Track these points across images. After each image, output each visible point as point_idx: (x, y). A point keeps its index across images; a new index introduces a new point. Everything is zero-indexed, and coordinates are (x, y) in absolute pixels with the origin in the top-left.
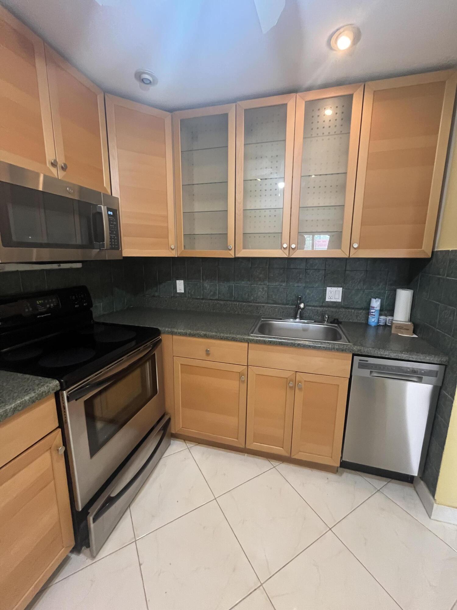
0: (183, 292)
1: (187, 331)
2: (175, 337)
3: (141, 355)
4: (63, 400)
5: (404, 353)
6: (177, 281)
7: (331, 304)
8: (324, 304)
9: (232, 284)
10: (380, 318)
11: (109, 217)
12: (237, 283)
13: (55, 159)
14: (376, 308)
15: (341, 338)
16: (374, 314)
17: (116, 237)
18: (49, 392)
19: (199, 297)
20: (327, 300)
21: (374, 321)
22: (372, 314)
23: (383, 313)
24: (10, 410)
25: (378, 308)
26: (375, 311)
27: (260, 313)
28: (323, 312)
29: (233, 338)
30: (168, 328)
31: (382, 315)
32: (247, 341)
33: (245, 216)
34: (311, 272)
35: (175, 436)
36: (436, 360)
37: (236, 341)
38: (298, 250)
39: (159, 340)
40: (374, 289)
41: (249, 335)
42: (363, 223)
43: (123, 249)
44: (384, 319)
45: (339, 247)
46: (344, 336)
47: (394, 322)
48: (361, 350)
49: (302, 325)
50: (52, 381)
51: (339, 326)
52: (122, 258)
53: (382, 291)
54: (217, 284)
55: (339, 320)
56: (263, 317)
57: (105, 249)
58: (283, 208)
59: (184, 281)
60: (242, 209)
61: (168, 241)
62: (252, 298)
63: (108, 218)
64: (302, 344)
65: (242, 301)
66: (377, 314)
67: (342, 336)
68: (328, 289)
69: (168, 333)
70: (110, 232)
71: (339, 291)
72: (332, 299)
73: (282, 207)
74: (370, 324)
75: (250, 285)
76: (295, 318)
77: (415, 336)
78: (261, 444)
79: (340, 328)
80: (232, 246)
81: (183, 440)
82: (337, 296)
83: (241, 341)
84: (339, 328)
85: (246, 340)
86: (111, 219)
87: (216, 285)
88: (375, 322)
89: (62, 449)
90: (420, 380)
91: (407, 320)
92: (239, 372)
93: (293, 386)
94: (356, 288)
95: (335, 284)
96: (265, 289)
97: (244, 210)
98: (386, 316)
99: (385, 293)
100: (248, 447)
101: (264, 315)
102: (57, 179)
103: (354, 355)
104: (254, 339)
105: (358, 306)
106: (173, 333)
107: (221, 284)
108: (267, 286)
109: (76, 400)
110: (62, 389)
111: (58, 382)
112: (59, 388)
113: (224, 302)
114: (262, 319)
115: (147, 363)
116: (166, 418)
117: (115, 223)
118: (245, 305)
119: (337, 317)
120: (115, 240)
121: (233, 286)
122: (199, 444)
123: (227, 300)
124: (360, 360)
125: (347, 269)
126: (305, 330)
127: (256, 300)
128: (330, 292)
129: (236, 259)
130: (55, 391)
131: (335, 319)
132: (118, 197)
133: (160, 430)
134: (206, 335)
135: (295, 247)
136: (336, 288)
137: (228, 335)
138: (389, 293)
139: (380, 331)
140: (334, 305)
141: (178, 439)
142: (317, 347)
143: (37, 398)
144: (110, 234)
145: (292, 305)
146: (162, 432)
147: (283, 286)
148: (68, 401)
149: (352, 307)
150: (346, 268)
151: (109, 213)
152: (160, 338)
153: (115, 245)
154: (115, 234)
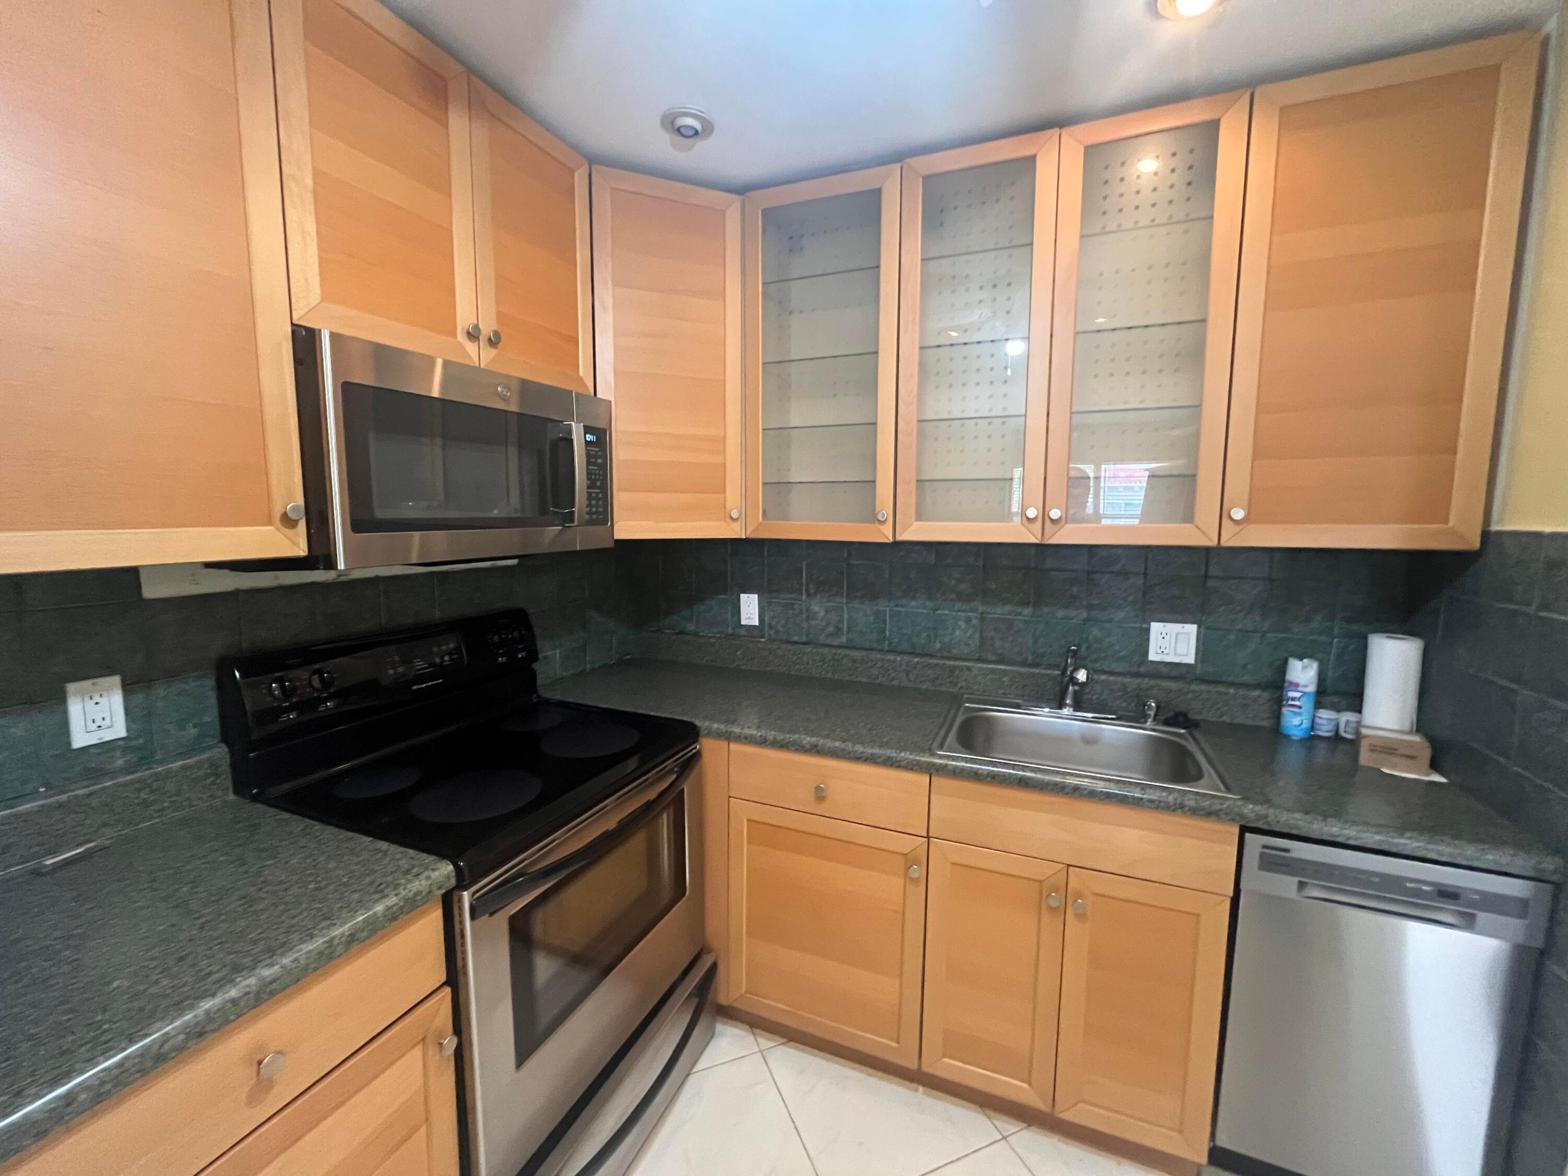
0: (757, 624)
1: (766, 733)
2: (734, 746)
3: (652, 794)
4: (461, 915)
5: (1408, 835)
6: (742, 596)
7: (1164, 670)
8: (1142, 669)
9: (884, 606)
10: (1318, 715)
11: (588, 448)
12: (897, 606)
13: (476, 322)
14: (1305, 686)
15: (1199, 776)
16: (1297, 703)
17: (600, 495)
18: (430, 892)
19: (796, 638)
20: (1153, 656)
21: (1301, 724)
22: (1290, 702)
23: (1327, 700)
24: (340, 939)
25: (1312, 688)
26: (1301, 697)
27: (959, 685)
28: (1141, 690)
29: (889, 758)
30: (719, 721)
31: (1323, 708)
32: (927, 768)
33: (921, 436)
34: (1104, 581)
35: (729, 1013)
36: (1522, 862)
37: (899, 767)
38: (1068, 526)
39: (695, 754)
40: (1296, 630)
41: (933, 755)
42: (1257, 453)
43: (615, 521)
44: (1329, 719)
45: (1189, 517)
46: (1209, 768)
47: (1364, 731)
48: (1266, 816)
49: (1080, 726)
50: (439, 865)
51: (1191, 734)
52: (611, 545)
53: (1323, 638)
54: (845, 606)
55: (1190, 716)
56: (967, 698)
57: (575, 524)
58: (1025, 415)
59: (759, 597)
60: (915, 420)
61: (725, 500)
62: (938, 645)
63: (586, 449)
64: (1086, 789)
65: (910, 653)
66: (1307, 705)
67: (1204, 769)
68: (1156, 627)
69: (720, 735)
70: (589, 482)
71: (1188, 634)
72: (1167, 654)
73: (1024, 413)
74: (1286, 731)
75: (932, 612)
76: (1061, 706)
77: (1438, 778)
78: (965, 1063)
79: (1194, 738)
80: (885, 511)
81: (748, 1027)
82: (1182, 649)
83: (911, 767)
84: (1191, 740)
85: (924, 766)
86: (591, 452)
87: (842, 608)
88: (1304, 726)
89: (450, 1043)
90: (1468, 923)
91: (1407, 727)
92: (906, 852)
93: (1058, 908)
94: (1239, 627)
95: (1175, 614)
96: (974, 621)
97: (919, 421)
98: (1338, 710)
99: (1331, 644)
100: (926, 1068)
101: (970, 691)
102: (477, 370)
103: (1244, 830)
104: (946, 766)
105: (1246, 678)
106: (729, 737)
107: (857, 606)
108: (979, 616)
109: (492, 914)
110: (462, 884)
111: (451, 867)
112: (453, 882)
113: (864, 653)
114: (967, 705)
115: (663, 814)
116: (707, 962)
117: (599, 461)
118: (918, 663)
119: (1182, 708)
120: (597, 502)
121: (886, 611)
122: (791, 1043)
123: (872, 649)
124: (1265, 847)
125: (1210, 574)
126: (1090, 741)
127: (949, 652)
128: (1160, 637)
129: (897, 545)
130: (443, 891)
131: (1177, 715)
132: (609, 399)
133: (690, 995)
134: (816, 746)
135: (1060, 518)
136: (1180, 625)
137: (876, 751)
138: (1342, 645)
139: (1321, 753)
140: (1174, 674)
141: (734, 1023)
142: (1130, 800)
143: (401, 908)
144: (588, 487)
145: (1050, 667)
146: (695, 1001)
147: (1024, 616)
148: (473, 917)
149: (1230, 679)
150: (1206, 571)
151: (588, 438)
152: (696, 747)
153: (598, 513)
154: (598, 488)
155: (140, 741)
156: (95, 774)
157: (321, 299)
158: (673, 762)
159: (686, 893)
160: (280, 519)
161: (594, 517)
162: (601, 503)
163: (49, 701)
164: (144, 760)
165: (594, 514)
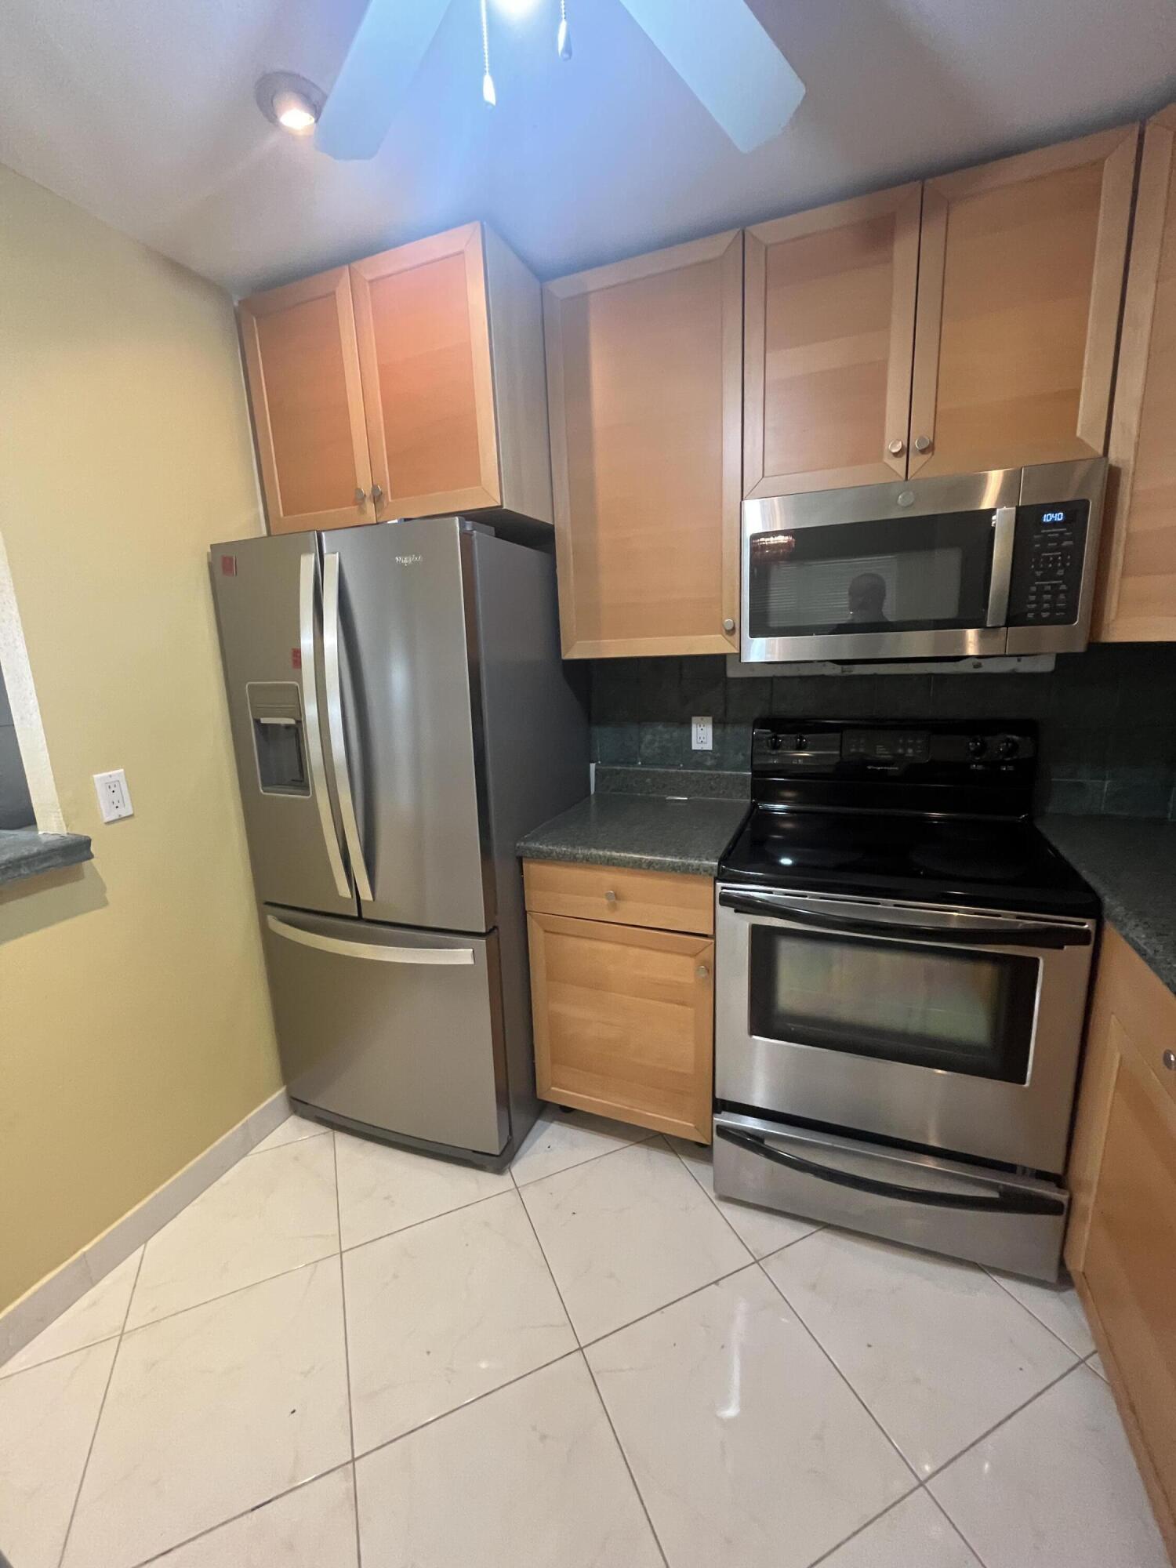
86: (1052, 535)
109: (736, 911)
117: (1067, 544)
120: (1055, 597)
148: (721, 903)
151: (1048, 518)
152: (1084, 924)
153: (1053, 610)
154: (1060, 578)
155: (718, 755)
156: (699, 765)
157: (763, 476)
158: (1019, 917)
159: (1024, 1083)
160: (724, 631)
161: (1045, 615)
162: (1062, 596)
163: (687, 724)
164: (719, 766)
165: (1046, 611)
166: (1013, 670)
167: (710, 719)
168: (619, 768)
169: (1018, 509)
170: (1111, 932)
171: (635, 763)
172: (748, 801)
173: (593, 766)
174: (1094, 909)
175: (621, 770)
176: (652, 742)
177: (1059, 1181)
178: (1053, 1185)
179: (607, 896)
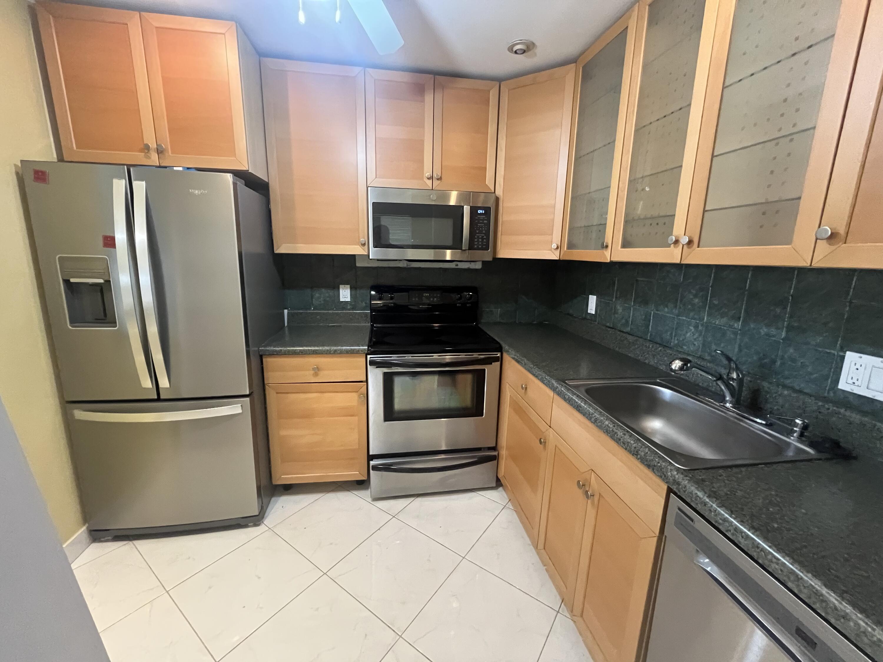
0: (594, 313)
6: (590, 296)
7: (852, 401)
8: (830, 396)
12: (657, 310)
13: (431, 172)
17: (485, 237)
19: (608, 324)
20: (843, 386)
29: (542, 378)
37: (544, 384)
57: (464, 249)
59: (597, 297)
61: (552, 239)
62: (676, 342)
65: (660, 344)
68: (851, 357)
70: (477, 231)
75: (676, 317)
82: (876, 384)
83: (547, 385)
86: (481, 218)
87: (631, 308)
96: (701, 328)
103: (670, 490)
107: (638, 308)
108: (704, 324)
109: (377, 367)
111: (367, 348)
112: (366, 351)
113: (635, 339)
117: (485, 222)
121: (651, 313)
123: (638, 337)
128: (854, 368)
136: (878, 359)
137: (539, 373)
140: (866, 408)
144: (475, 233)
147: (735, 328)
151: (480, 211)
152: (497, 354)
153: (482, 245)
154: (484, 234)
155: (353, 303)
156: (343, 309)
157: (376, 177)
158: (479, 355)
159: (483, 416)
160: (360, 244)
161: (480, 247)
162: (485, 240)
163: (337, 288)
164: (354, 308)
165: (480, 245)
166: (469, 268)
167: (349, 286)
168: (301, 311)
169: (471, 207)
170: (505, 355)
171: (310, 309)
172: (369, 324)
173: (286, 311)
174: (500, 349)
175: (302, 312)
176: (319, 298)
177: (494, 449)
178: (493, 450)
179: (314, 369)
